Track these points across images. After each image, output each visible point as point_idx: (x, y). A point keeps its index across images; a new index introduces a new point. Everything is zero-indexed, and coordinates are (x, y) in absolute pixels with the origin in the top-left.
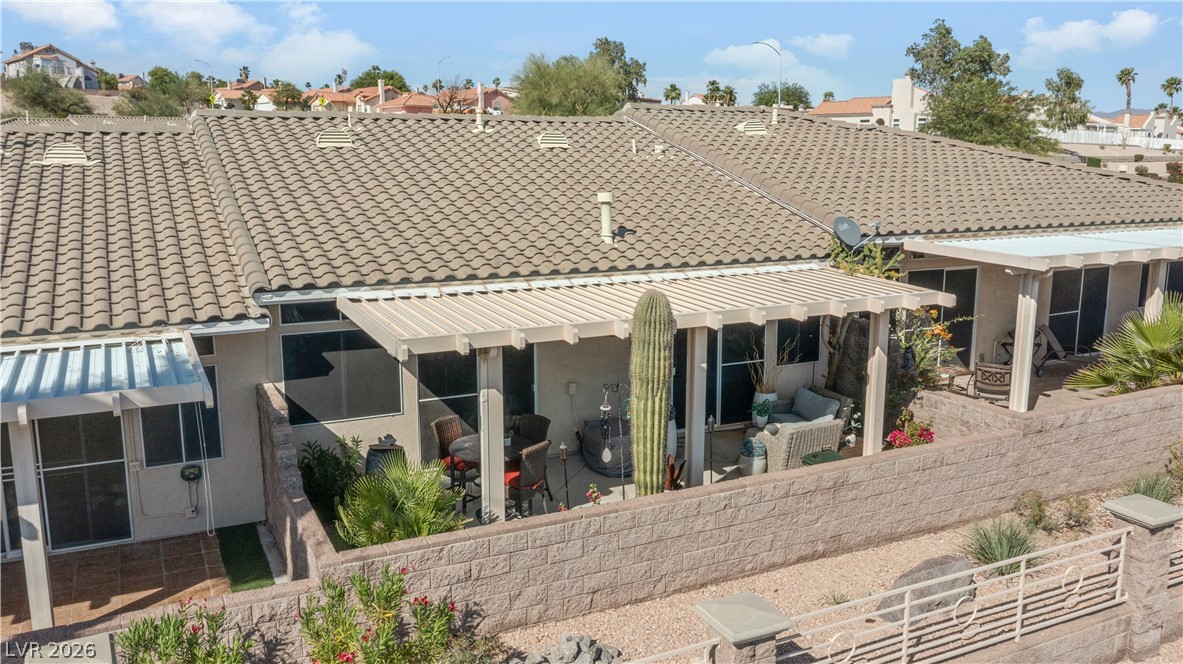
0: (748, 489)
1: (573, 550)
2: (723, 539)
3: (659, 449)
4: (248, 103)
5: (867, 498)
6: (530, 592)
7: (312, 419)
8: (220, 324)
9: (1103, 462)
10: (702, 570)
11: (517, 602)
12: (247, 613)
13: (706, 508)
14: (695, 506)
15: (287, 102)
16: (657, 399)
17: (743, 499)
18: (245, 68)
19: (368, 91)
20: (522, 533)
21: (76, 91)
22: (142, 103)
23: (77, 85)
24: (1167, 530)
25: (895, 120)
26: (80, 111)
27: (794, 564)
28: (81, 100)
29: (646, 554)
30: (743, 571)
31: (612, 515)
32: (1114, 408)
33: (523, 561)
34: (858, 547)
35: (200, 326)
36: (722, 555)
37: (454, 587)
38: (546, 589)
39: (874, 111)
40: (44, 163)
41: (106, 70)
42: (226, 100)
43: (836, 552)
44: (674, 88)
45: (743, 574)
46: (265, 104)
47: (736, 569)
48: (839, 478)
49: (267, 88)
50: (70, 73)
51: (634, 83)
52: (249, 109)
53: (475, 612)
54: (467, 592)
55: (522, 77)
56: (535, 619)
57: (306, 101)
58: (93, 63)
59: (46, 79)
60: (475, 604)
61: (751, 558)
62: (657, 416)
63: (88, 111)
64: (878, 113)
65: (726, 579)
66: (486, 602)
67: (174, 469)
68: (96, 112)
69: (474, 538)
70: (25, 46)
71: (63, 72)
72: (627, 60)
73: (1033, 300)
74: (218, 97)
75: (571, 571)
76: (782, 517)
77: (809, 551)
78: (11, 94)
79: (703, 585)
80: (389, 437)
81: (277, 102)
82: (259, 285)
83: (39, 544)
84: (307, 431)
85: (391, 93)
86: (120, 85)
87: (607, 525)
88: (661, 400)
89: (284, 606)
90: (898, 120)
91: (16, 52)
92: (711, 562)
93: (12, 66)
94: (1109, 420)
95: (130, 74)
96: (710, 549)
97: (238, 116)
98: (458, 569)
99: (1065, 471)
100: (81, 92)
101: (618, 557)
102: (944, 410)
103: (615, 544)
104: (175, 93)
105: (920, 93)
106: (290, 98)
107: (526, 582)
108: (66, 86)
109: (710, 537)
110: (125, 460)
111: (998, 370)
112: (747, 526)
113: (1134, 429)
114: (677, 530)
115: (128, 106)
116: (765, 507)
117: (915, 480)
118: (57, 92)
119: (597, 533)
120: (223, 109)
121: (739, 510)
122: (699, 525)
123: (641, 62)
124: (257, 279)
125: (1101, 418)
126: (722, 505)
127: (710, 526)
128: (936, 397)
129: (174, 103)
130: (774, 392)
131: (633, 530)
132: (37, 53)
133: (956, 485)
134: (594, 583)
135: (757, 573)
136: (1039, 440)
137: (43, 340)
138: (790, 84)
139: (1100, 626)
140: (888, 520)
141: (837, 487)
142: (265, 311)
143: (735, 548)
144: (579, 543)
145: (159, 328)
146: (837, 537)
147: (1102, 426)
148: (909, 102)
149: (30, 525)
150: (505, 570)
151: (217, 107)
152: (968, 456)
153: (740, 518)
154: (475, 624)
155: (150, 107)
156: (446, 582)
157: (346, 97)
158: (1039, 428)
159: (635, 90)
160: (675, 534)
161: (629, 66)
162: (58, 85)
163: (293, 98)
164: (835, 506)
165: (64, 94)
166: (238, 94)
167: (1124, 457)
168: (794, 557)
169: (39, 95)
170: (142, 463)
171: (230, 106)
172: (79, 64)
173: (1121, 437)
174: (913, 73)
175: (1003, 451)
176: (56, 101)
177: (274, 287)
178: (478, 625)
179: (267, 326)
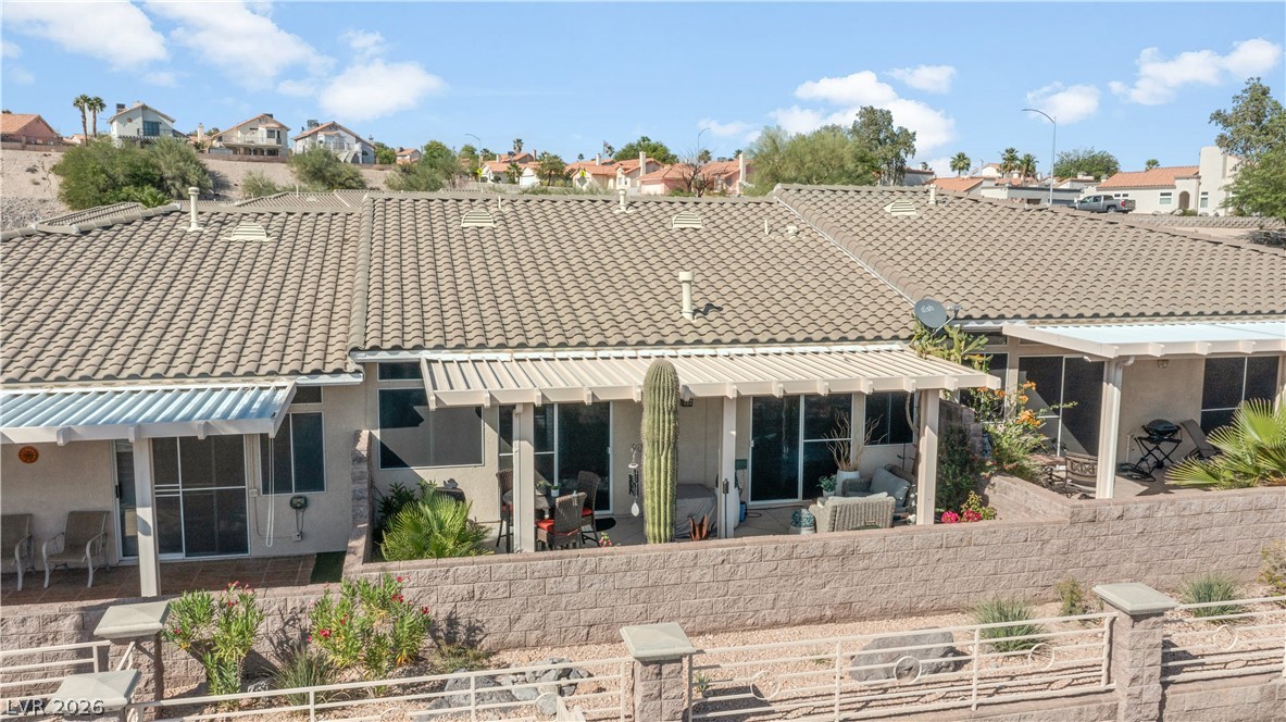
0: (747, 547)
1: (570, 584)
2: (721, 592)
3: (665, 504)
4: (512, 177)
5: (881, 570)
6: (528, 618)
7: (403, 465)
8: (321, 377)
9: (1178, 561)
10: (699, 619)
11: (517, 625)
12: (283, 603)
13: (703, 561)
14: (692, 558)
15: (550, 175)
16: (663, 458)
17: (742, 556)
18: (519, 141)
19: (629, 164)
20: (521, 564)
21: (352, 166)
22: (412, 178)
23: (355, 160)
24: (1153, 619)
25: (1203, 193)
26: (354, 185)
27: (799, 624)
28: (357, 174)
29: (642, 597)
30: (743, 625)
31: (608, 557)
32: (1190, 504)
33: (521, 590)
34: (872, 617)
35: (305, 377)
36: (720, 608)
37: (458, 604)
38: (545, 617)
39: (1177, 182)
40: (231, 239)
41: (387, 145)
42: (494, 172)
43: (846, 619)
44: (961, 157)
45: (743, 628)
46: (529, 179)
47: (735, 623)
48: (848, 546)
49: (536, 160)
50: (349, 149)
51: (902, 154)
52: (513, 182)
53: (478, 628)
54: (470, 610)
55: (756, 151)
56: (533, 642)
57: (569, 174)
58: (371, 139)
59: (327, 154)
60: (478, 621)
61: (751, 614)
62: (662, 473)
63: (362, 185)
64: (1182, 186)
65: (726, 630)
66: (488, 621)
67: (286, 497)
68: (369, 186)
69: (478, 563)
70: (312, 123)
71: (343, 148)
72: (895, 129)
73: (1116, 389)
74: (486, 171)
75: (568, 603)
76: (784, 578)
77: (816, 614)
78: (295, 169)
79: (701, 633)
80: (452, 481)
81: (541, 175)
82: (354, 345)
83: (150, 539)
84: (394, 475)
85: (652, 165)
86: (399, 158)
87: (603, 566)
88: (666, 458)
89: (312, 601)
90: (1206, 193)
91: (303, 129)
92: (709, 612)
93: (300, 142)
94: (1184, 516)
95: (410, 146)
96: (707, 600)
97: (403, 198)
98: (463, 589)
99: (1127, 565)
100: (357, 167)
101: (613, 596)
102: (1012, 496)
103: (611, 585)
104: (442, 166)
105: (1232, 161)
106: (554, 171)
107: (525, 608)
108: (345, 161)
109: (708, 589)
110: (246, 487)
111: (1087, 461)
112: (746, 582)
113: (1220, 529)
114: (673, 578)
115: (398, 179)
116: (766, 567)
117: (937, 557)
118: (335, 167)
119: (594, 572)
120: (489, 181)
121: (738, 566)
122: (696, 576)
123: (910, 131)
124: (355, 341)
125: (1173, 513)
126: (720, 559)
127: (707, 578)
128: (1005, 483)
129: (439, 177)
130: (855, 470)
131: (629, 574)
132: (321, 130)
133: (989, 567)
134: (589, 617)
135: (759, 629)
136: (1091, 530)
137: (182, 383)
138: (1096, 152)
139: (1075, 708)
140: (905, 594)
141: (845, 555)
142: (360, 367)
143: (735, 602)
144: (576, 579)
145: (272, 378)
146: (847, 604)
147: (1175, 521)
148: (1221, 172)
149: (145, 523)
150: (505, 595)
151: (484, 180)
152: (1001, 538)
153: (739, 573)
154: (478, 639)
155: (418, 181)
156: (451, 599)
157: (607, 170)
158: (1089, 517)
159: (903, 162)
160: (672, 582)
161: (898, 136)
162: (338, 160)
163: (556, 170)
164: (845, 574)
165: (342, 168)
166: (504, 167)
167: (1207, 558)
168: (799, 618)
169: (320, 170)
170: (259, 490)
171: (497, 179)
172: (358, 139)
173: (1202, 536)
174: (1221, 141)
175: (1046, 537)
176: (334, 176)
177: (367, 347)
178: (480, 641)
179: (361, 380)
